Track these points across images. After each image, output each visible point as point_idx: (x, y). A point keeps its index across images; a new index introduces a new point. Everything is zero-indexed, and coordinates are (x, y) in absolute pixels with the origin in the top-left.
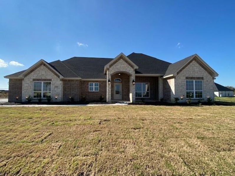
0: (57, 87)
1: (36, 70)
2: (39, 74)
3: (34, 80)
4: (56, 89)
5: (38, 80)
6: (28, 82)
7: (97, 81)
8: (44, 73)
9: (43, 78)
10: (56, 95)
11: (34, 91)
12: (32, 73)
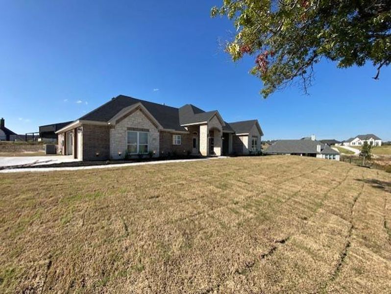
0: (154, 139)
1: (131, 115)
2: (135, 122)
3: (129, 129)
4: (154, 142)
5: (134, 129)
6: (122, 131)
7: (179, 134)
8: (141, 121)
9: (140, 127)
10: (154, 149)
11: (128, 143)
12: (126, 119)
